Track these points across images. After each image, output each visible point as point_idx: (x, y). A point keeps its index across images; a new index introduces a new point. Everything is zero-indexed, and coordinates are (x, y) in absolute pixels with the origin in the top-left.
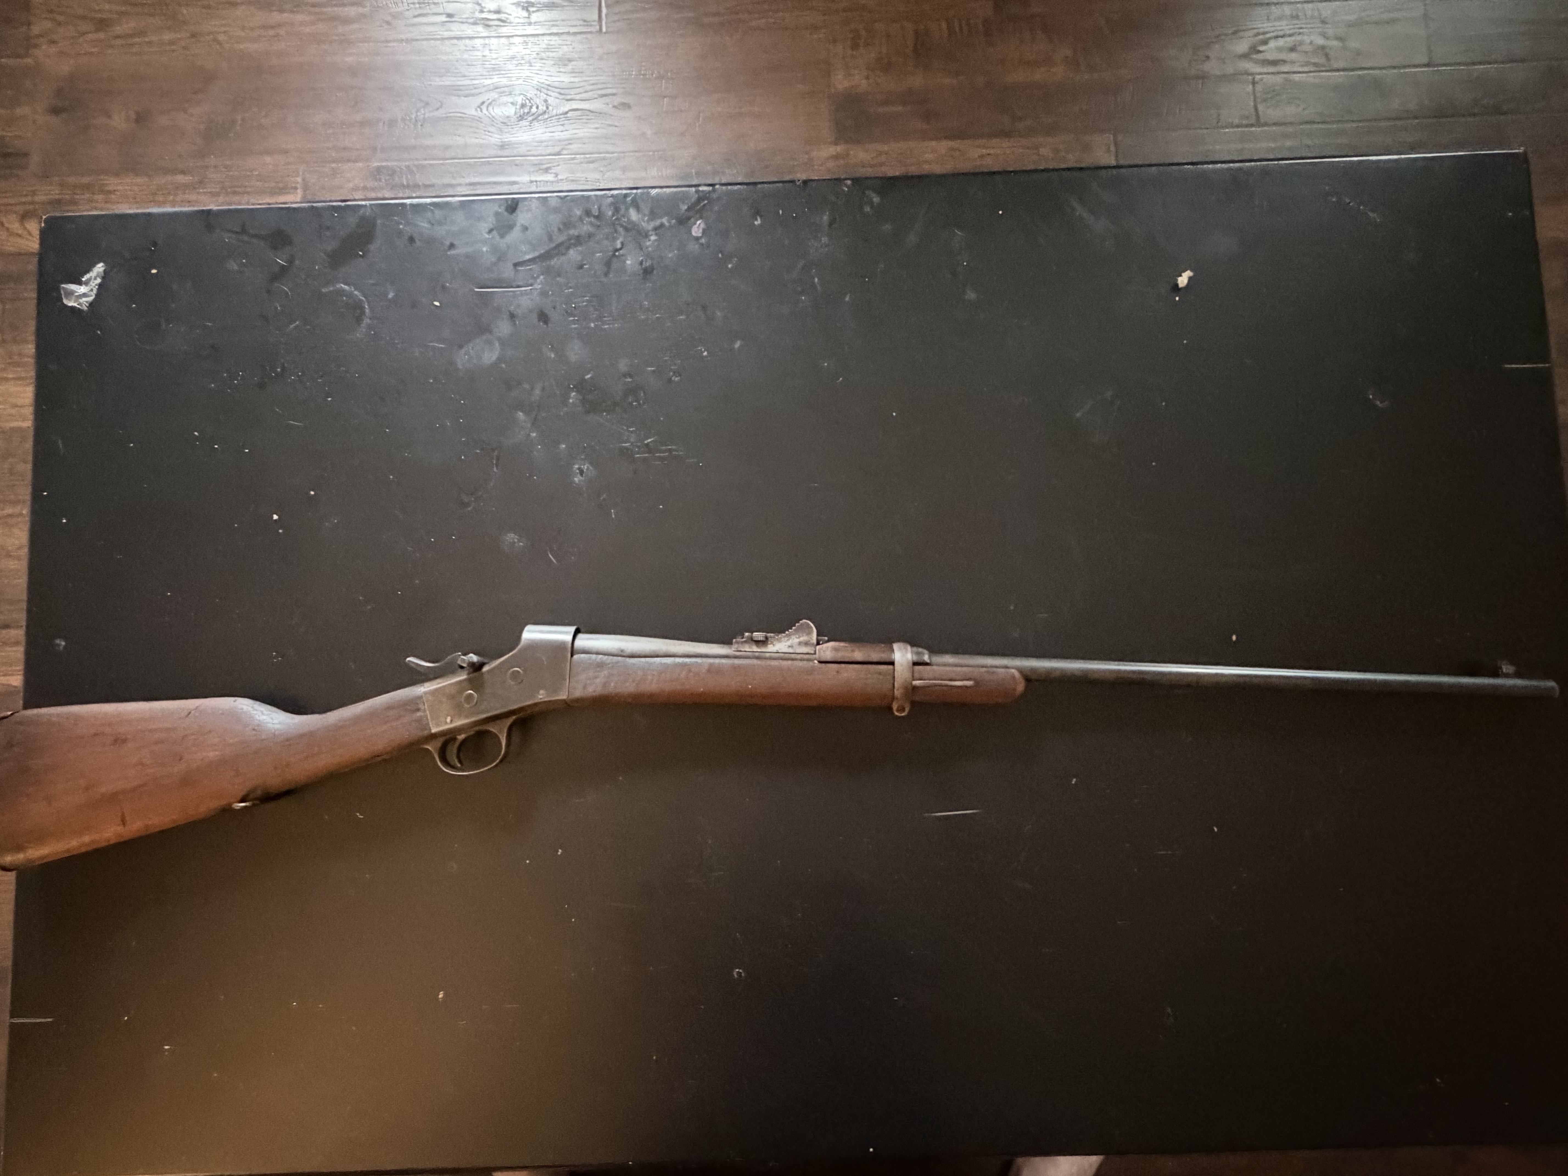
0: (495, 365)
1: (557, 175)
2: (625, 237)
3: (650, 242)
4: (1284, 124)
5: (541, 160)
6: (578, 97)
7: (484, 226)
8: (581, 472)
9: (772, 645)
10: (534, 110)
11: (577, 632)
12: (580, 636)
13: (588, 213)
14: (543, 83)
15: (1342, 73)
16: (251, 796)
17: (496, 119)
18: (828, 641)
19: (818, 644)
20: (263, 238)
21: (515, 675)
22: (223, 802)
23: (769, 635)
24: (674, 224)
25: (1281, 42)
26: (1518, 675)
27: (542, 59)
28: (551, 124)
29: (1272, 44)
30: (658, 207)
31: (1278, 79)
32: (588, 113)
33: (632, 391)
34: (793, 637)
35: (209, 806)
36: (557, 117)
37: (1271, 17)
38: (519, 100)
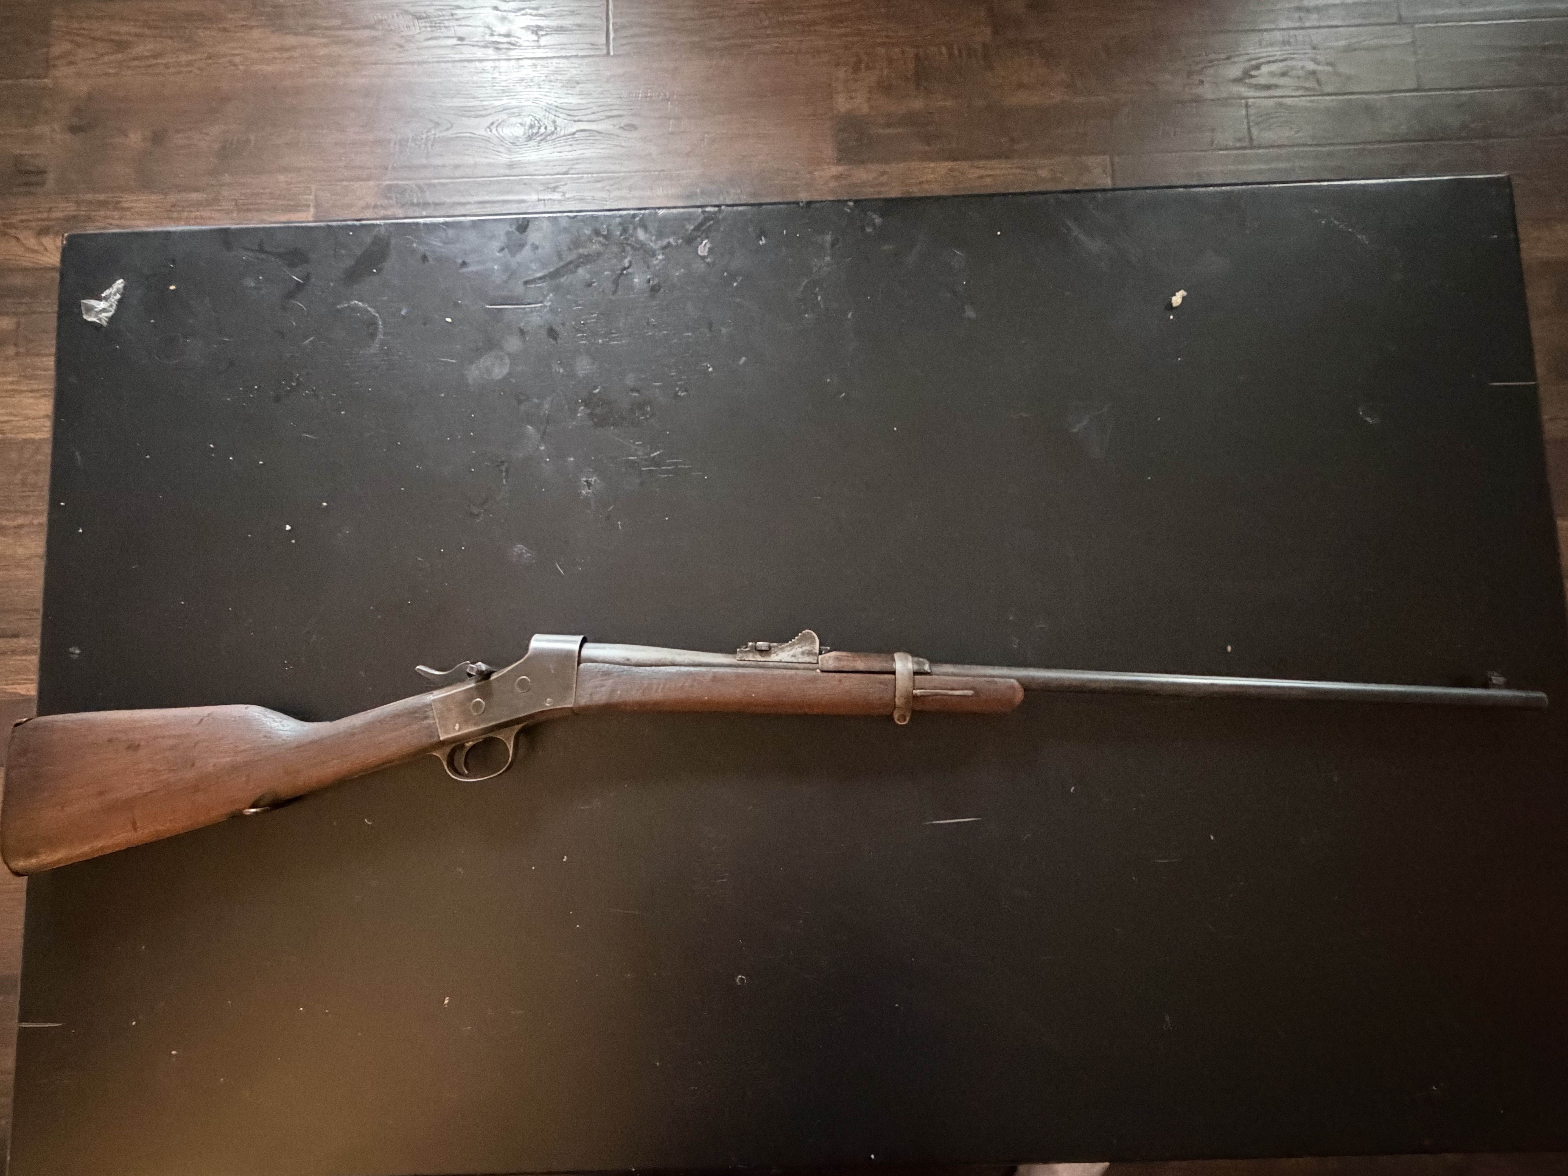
0: (505, 379)
1: (564, 194)
2: (633, 255)
3: (658, 261)
4: (1279, 146)
5: (549, 179)
6: (585, 118)
7: (496, 244)
8: (589, 485)
9: (775, 655)
10: (542, 130)
11: (584, 641)
12: (587, 645)
13: (597, 233)
14: (551, 104)
15: (1333, 97)
16: (262, 803)
17: (505, 139)
18: (829, 651)
19: (820, 653)
20: (279, 255)
21: (523, 684)
22: (233, 808)
23: (772, 644)
24: (681, 244)
25: (1274, 67)
26: (1507, 686)
27: (551, 81)
28: (559, 145)
29: (1265, 69)
30: (663, 227)
31: (1271, 102)
32: (596, 134)
33: (640, 406)
34: (796, 646)
35: (219, 812)
36: (565, 138)
37: (1264, 43)
38: (528, 121)
